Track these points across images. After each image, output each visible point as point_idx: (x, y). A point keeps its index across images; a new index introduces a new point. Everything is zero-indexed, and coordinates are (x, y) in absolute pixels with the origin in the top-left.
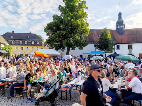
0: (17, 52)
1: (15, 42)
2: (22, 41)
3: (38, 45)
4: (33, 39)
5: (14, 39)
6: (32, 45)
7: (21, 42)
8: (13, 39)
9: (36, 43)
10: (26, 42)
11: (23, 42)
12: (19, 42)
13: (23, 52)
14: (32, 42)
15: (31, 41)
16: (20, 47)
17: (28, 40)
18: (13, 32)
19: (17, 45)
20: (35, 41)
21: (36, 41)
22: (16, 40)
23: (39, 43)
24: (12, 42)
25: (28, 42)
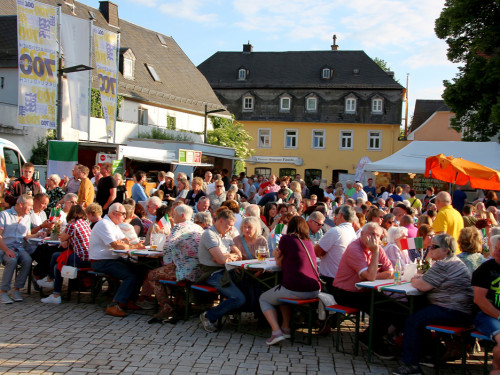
0: (265, 159)
1: (256, 103)
2: (294, 98)
3: (377, 120)
4: (349, 86)
5: (250, 89)
6: (343, 118)
7: (285, 104)
8: (248, 84)
9: (364, 104)
10: (312, 104)
11: (298, 103)
12: (276, 102)
13: (295, 160)
14: (342, 101)
15: (337, 96)
16: (277, 131)
17: (321, 92)
18: (247, 47)
19: (263, 119)
20: (362, 93)
21: (365, 95)
22: (262, 94)
23: (387, 104)
24: (239, 102)
25: (321, 102)
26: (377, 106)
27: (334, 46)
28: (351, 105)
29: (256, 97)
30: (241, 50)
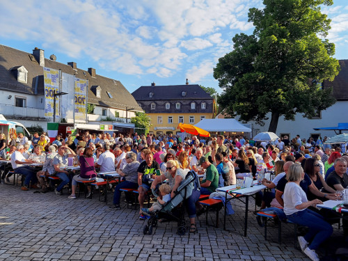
0: (160, 128)
1: (156, 106)
2: (171, 104)
3: (203, 111)
4: (192, 98)
5: (154, 101)
6: (190, 111)
7: (168, 106)
8: (153, 99)
9: (198, 105)
10: (178, 106)
11: (173, 105)
12: (164, 105)
13: (172, 128)
14: (190, 105)
15: (188, 102)
16: (165, 117)
17: (182, 101)
18: (153, 84)
19: (160, 112)
20: (197, 101)
21: (198, 102)
22: (158, 102)
23: (207, 105)
24: (150, 106)
25: (182, 105)
26: (203, 106)
27: (187, 83)
28: (193, 106)
29: (156, 104)
30: (150, 85)
